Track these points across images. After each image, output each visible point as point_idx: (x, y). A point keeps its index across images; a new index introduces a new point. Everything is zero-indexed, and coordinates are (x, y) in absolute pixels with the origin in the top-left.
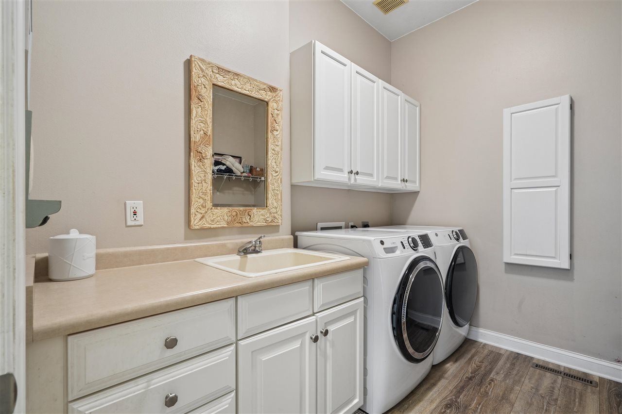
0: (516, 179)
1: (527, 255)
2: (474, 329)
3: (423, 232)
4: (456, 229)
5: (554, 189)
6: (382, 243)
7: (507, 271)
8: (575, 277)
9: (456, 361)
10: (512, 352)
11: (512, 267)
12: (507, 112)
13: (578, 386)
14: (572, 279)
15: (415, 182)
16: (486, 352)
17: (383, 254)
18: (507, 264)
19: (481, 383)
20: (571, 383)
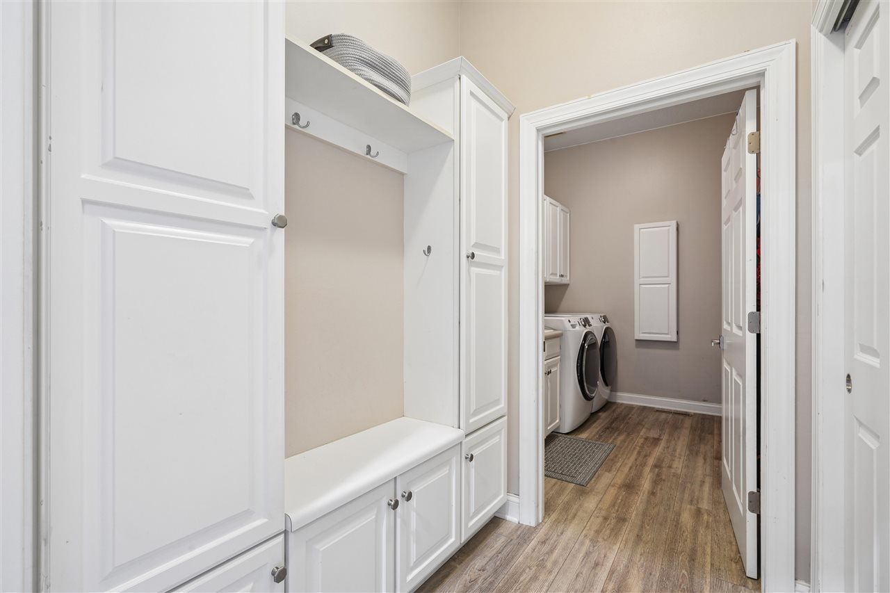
0: (643, 277)
1: (650, 333)
2: (614, 393)
3: (586, 316)
4: (602, 315)
5: (667, 286)
6: (569, 321)
7: (637, 346)
8: (680, 347)
9: (605, 412)
10: (641, 406)
11: (641, 343)
12: (637, 227)
13: (681, 417)
14: (677, 348)
15: (566, 276)
16: (623, 407)
17: (571, 329)
18: (637, 340)
19: (623, 419)
20: (676, 416)
